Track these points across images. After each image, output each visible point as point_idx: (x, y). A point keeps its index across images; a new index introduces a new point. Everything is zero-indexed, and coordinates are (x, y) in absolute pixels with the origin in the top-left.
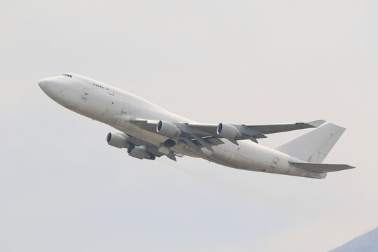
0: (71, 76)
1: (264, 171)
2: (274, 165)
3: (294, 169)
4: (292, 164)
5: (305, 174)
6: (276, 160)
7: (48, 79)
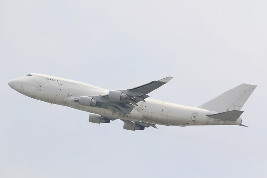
0: (31, 75)
1: (188, 124)
2: (194, 119)
3: (212, 120)
4: (209, 116)
5: (223, 122)
6: (195, 114)
7: (14, 80)
